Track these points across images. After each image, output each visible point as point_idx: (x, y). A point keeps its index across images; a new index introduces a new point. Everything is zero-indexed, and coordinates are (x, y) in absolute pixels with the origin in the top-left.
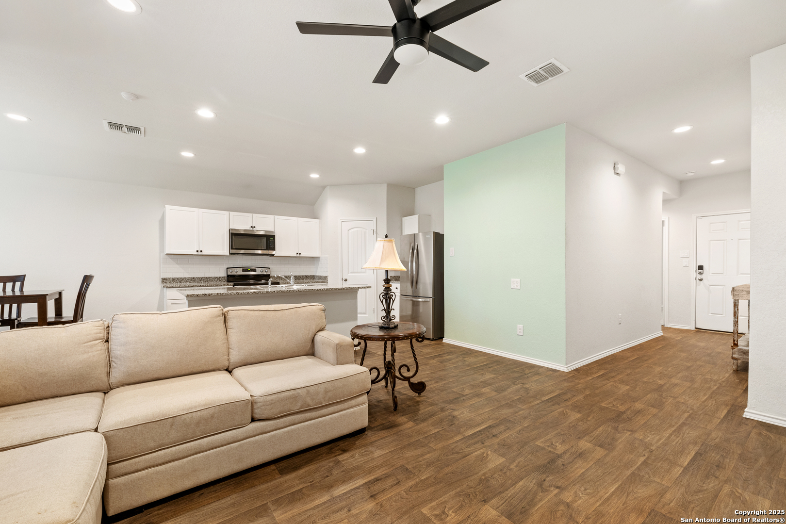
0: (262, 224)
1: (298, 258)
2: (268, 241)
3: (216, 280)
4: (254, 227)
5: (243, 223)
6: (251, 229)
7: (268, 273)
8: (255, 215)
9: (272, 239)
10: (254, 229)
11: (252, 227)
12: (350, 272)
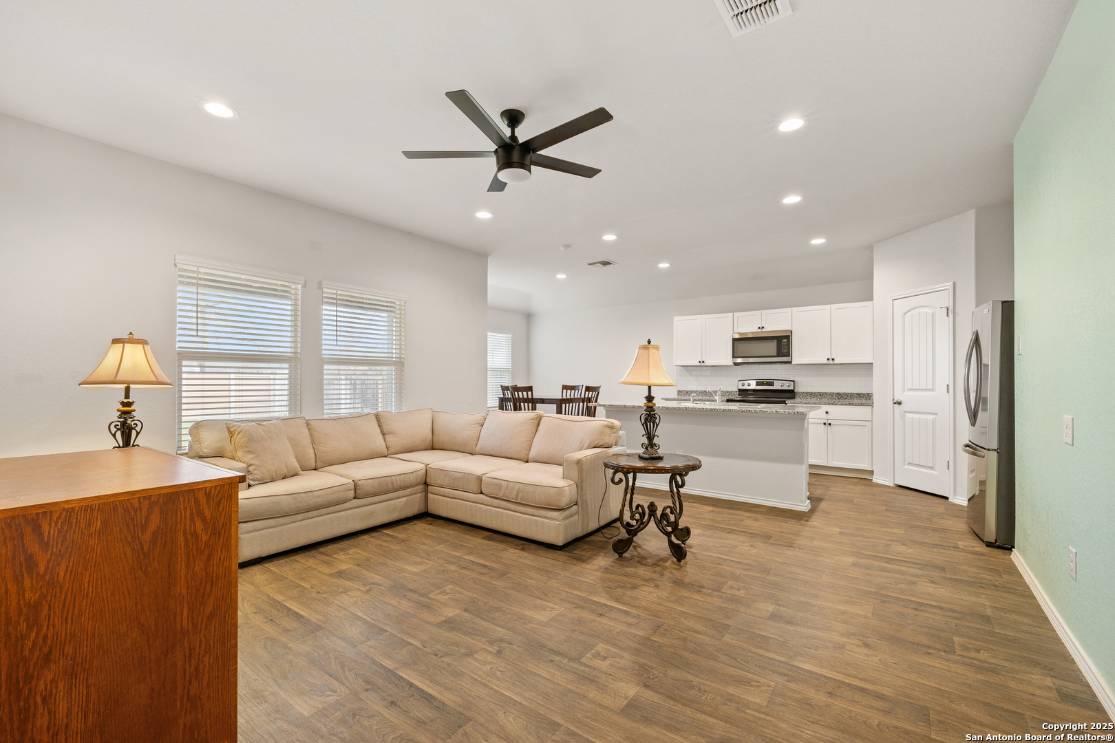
0: (774, 322)
1: (830, 366)
2: (782, 344)
3: (728, 394)
4: (763, 328)
5: (749, 324)
6: (760, 330)
7: (791, 388)
8: (764, 312)
9: (786, 340)
10: (764, 330)
11: (759, 328)
12: (906, 389)
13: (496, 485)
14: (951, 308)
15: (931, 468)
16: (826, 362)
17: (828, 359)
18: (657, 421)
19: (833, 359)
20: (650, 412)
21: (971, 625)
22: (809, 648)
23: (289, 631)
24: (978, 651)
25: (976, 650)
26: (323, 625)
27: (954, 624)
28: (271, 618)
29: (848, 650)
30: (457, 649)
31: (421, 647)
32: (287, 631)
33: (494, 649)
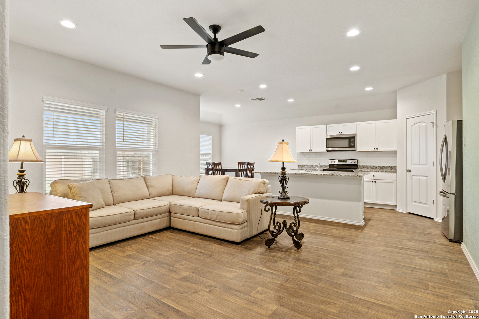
0: (347, 130)
1: (375, 152)
2: (352, 141)
3: (324, 167)
4: (342, 132)
5: (334, 131)
6: (340, 134)
7: (356, 163)
8: (342, 124)
9: (353, 139)
10: (342, 134)
11: (340, 133)
12: (413, 164)
13: (206, 212)
14: (435, 123)
15: (425, 204)
16: (374, 150)
17: (375, 149)
18: (287, 180)
19: (377, 149)
20: (283, 175)
21: (438, 277)
22: (360, 288)
23: (107, 282)
24: (440, 289)
25: (439, 288)
26: (123, 280)
27: (430, 277)
28: (97, 276)
29: (378, 289)
30: (190, 290)
31: (172, 289)
32: (106, 282)
33: (208, 290)
